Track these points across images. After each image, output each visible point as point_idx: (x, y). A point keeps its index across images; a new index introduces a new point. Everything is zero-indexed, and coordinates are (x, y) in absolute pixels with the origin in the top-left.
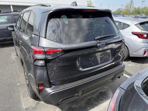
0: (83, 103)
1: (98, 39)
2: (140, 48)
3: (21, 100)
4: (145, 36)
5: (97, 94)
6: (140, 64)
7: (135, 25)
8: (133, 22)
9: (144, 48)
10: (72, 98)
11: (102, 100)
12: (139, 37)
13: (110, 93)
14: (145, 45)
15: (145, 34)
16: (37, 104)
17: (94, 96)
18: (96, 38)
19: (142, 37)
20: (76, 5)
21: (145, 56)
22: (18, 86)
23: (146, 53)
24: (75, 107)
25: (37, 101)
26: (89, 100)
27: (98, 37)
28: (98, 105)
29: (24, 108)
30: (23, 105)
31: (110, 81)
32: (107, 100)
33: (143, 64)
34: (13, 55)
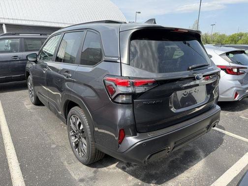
0: (165, 167)
1: (192, 69)
2: (229, 89)
3: (67, 167)
4: (235, 70)
5: (182, 154)
6: (230, 112)
7: (220, 55)
8: (216, 51)
9: (235, 89)
10: (159, 153)
11: (191, 161)
12: (227, 73)
13: (199, 152)
14: (236, 84)
15: (234, 67)
16: (95, 172)
17: (178, 157)
18: (190, 68)
19: (230, 72)
20: (155, 23)
21: (236, 99)
22: (54, 149)
23: (238, 96)
24: (156, 173)
25: (95, 169)
26: (173, 162)
27: (193, 66)
28: (188, 169)
29: (77, 179)
30: (73, 175)
31: (205, 131)
32: (199, 161)
33: (234, 113)
34: (25, 103)
